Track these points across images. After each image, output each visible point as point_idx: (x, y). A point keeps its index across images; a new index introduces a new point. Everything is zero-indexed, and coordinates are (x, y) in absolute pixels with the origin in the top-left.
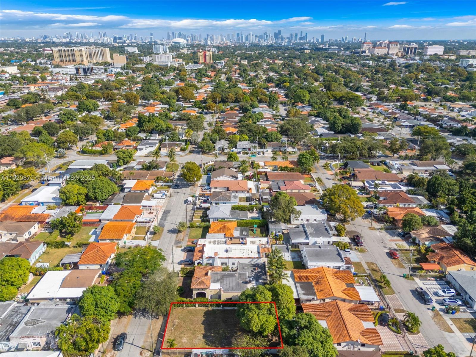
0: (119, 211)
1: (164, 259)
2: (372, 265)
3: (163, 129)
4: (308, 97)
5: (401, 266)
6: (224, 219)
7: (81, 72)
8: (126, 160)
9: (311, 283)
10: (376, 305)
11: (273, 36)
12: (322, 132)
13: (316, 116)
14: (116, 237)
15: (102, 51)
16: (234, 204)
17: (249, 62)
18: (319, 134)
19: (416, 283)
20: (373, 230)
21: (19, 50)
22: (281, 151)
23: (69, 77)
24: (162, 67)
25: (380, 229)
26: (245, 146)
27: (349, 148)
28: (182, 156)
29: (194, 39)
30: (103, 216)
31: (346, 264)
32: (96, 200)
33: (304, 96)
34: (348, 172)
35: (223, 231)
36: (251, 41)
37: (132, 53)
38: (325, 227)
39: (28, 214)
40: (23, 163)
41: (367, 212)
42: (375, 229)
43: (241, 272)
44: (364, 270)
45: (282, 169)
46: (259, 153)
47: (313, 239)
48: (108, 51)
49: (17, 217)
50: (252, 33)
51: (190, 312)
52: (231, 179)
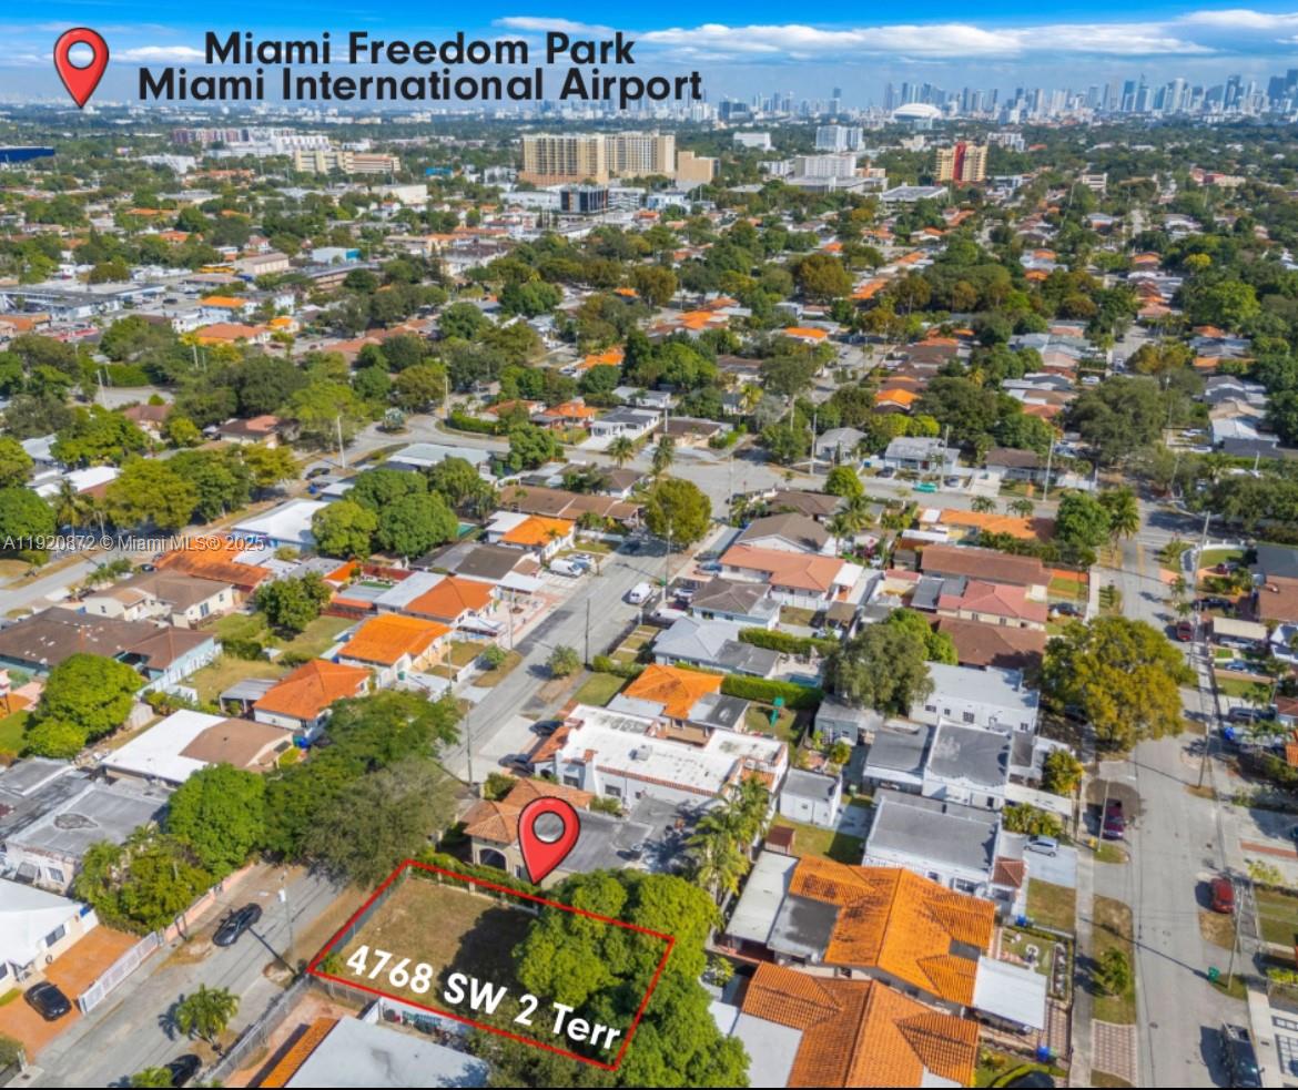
0: (430, 591)
1: (449, 739)
2: (1113, 911)
3: (685, 379)
4: (1250, 308)
5: (1227, 940)
6: (696, 663)
7: (575, 202)
8: (530, 455)
9: (834, 909)
10: (1030, 1043)
11: (1265, 91)
12: (1229, 434)
13: (1243, 378)
14: (380, 658)
15: (654, 143)
16: (754, 625)
17: (1113, 179)
18: (1217, 440)
19: (1247, 1012)
20: (1202, 796)
21: (463, 144)
22: (1033, 482)
23: (535, 217)
24: (808, 193)
25: (1235, 800)
26: (911, 454)
27: (1279, 500)
28: (704, 463)
29: (969, 105)
30: (388, 597)
31: (997, 880)
32: (392, 551)
33: (1234, 304)
34: (1237, 583)
35: (665, 696)
36: (1176, 106)
37: (753, 149)
38: (1006, 748)
39: (226, 563)
40: (298, 435)
41: (1223, 734)
42: (1214, 795)
43: (633, 823)
44: (1070, 920)
45: (988, 541)
46: (949, 481)
47: (937, 778)
48: (669, 143)
49: (200, 564)
50: (1180, 81)
51: (448, 900)
52: (796, 550)
